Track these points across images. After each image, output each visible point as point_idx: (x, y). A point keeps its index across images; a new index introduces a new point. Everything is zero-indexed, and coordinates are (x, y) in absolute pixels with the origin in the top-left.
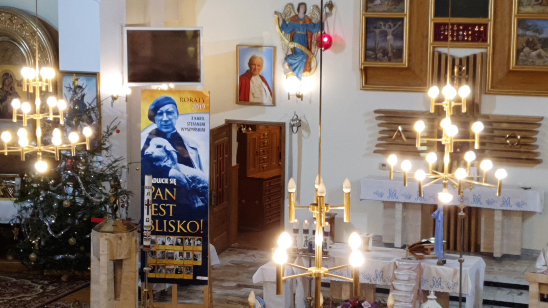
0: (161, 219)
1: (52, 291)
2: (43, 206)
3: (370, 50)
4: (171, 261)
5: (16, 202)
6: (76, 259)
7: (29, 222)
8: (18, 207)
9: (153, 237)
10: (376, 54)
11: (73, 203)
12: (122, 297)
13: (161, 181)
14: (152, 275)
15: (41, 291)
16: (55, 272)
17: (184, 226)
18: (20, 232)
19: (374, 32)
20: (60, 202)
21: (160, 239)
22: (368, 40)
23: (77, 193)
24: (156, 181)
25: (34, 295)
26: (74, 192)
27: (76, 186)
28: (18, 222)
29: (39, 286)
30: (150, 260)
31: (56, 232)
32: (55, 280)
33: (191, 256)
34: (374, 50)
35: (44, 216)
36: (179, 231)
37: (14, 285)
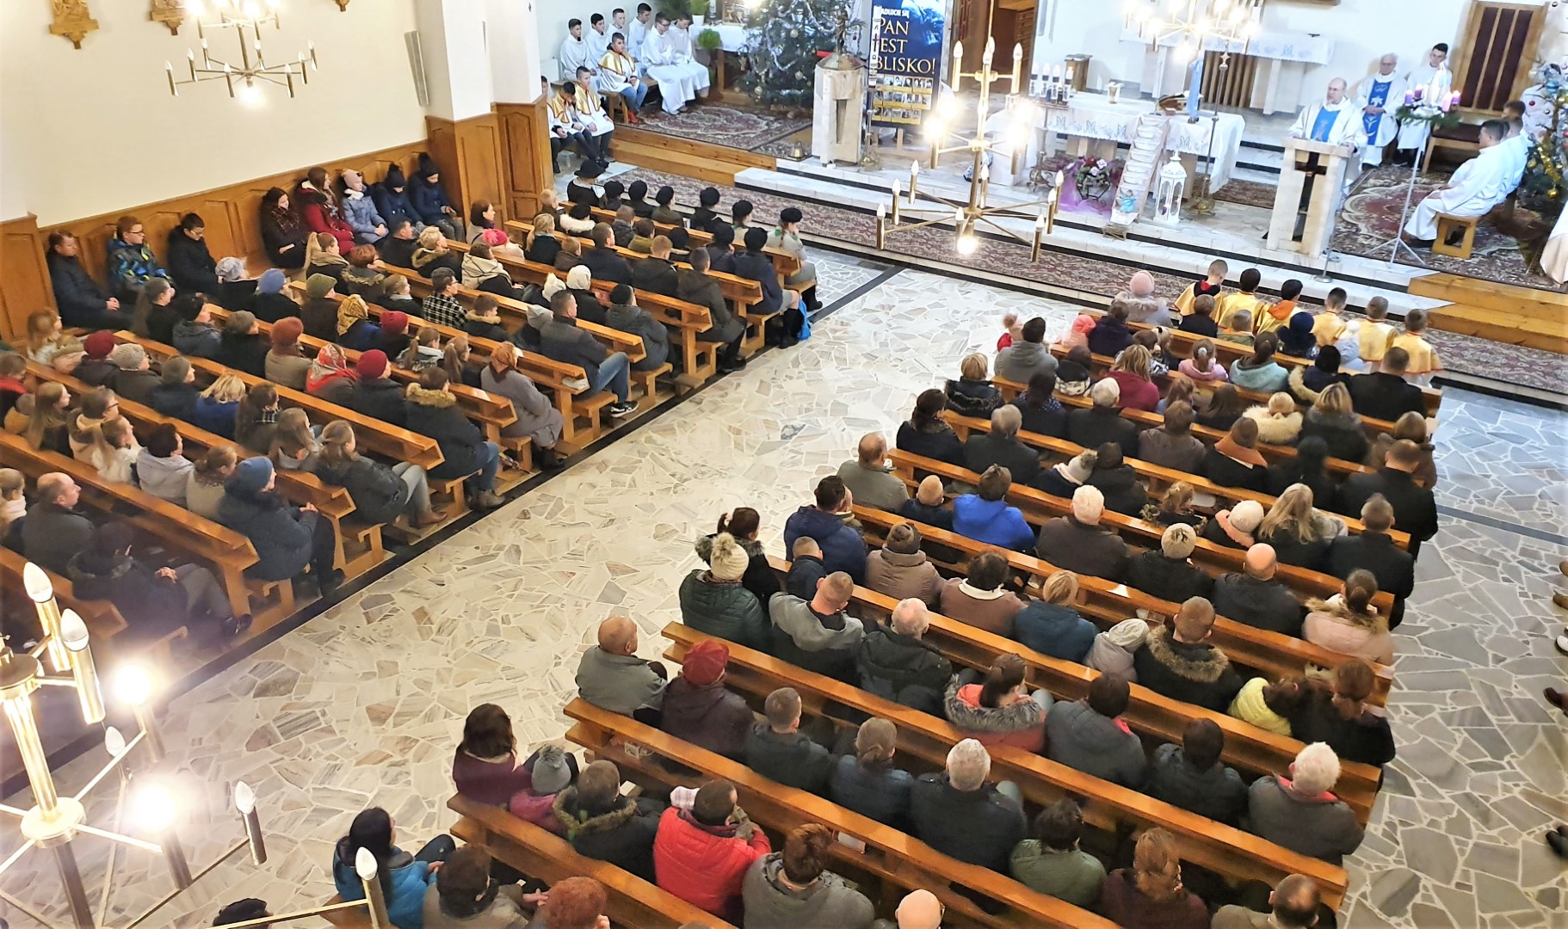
0: (890, 56)
1: (777, 129)
2: (772, 34)
4: (898, 104)
5: (745, 28)
6: (803, 95)
7: (757, 53)
8: (746, 34)
9: (881, 76)
11: (801, 33)
12: (844, 139)
13: (892, 12)
14: (877, 118)
15: (766, 127)
16: (782, 108)
17: (915, 65)
18: (748, 61)
20: (788, 31)
21: (888, 78)
23: (807, 22)
24: (888, 12)
25: (759, 131)
26: (803, 19)
27: (805, 14)
28: (746, 51)
29: (765, 122)
30: (876, 101)
31: (783, 65)
32: (781, 116)
33: (920, 99)
35: (773, 46)
36: (908, 70)
37: (740, 119)
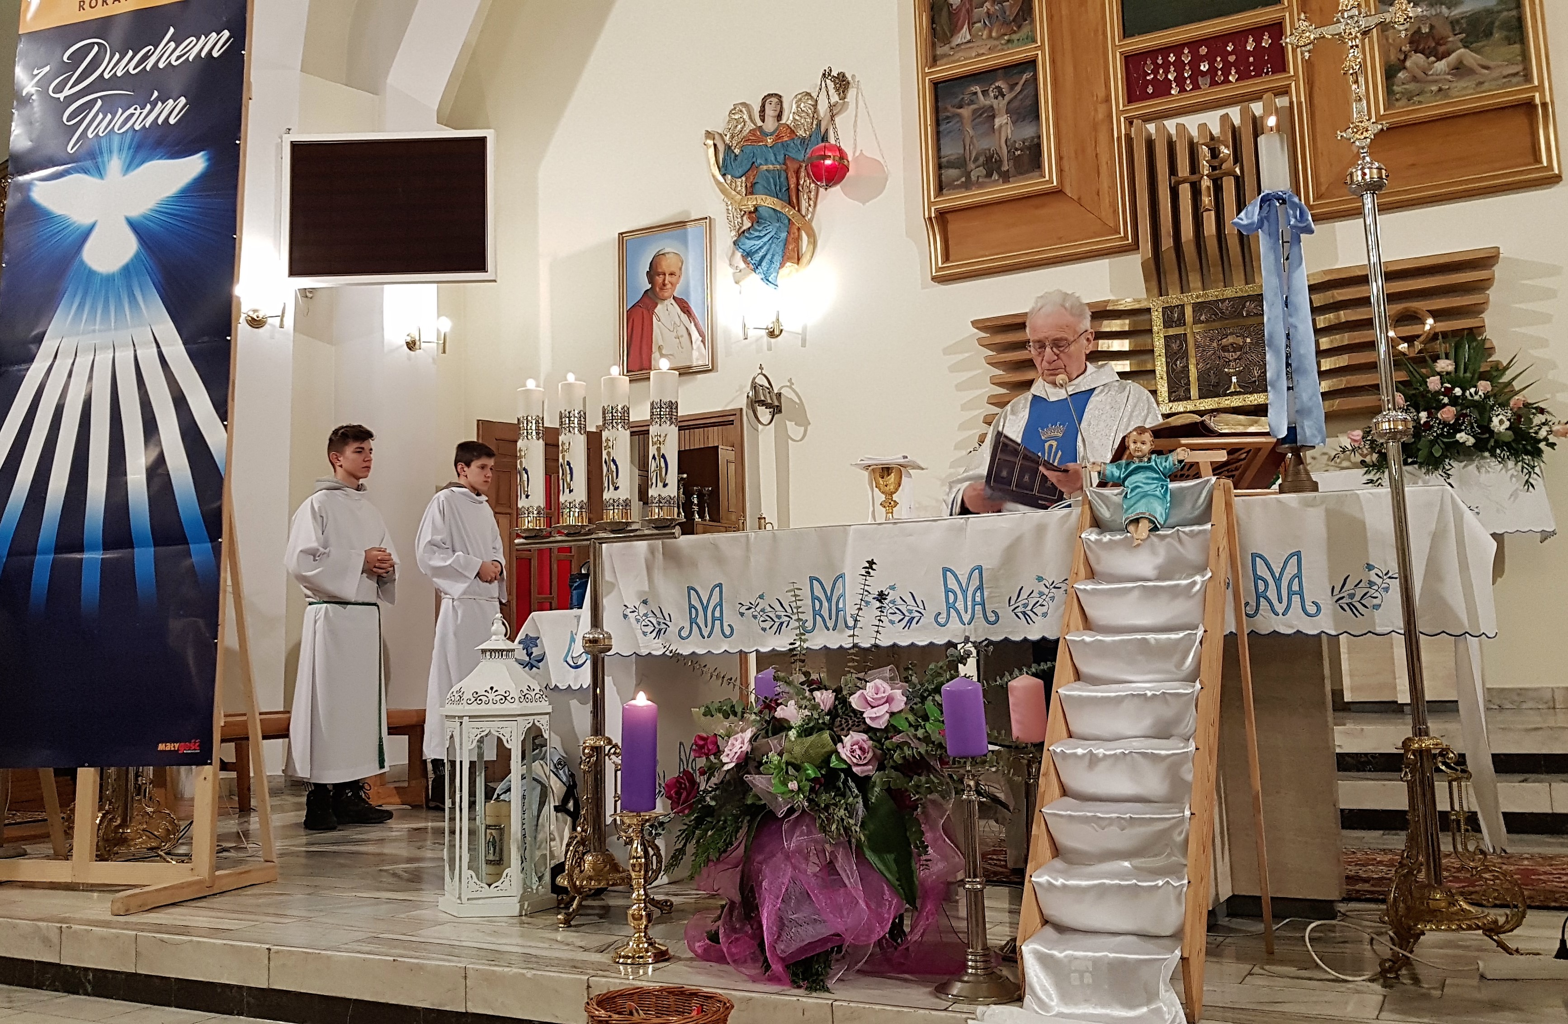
3: (951, 165)
10: (968, 175)
19: (959, 115)
22: (942, 142)
34: (960, 163)
